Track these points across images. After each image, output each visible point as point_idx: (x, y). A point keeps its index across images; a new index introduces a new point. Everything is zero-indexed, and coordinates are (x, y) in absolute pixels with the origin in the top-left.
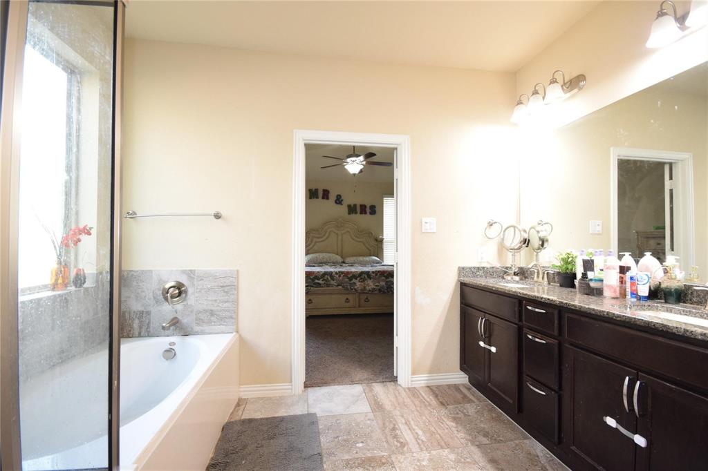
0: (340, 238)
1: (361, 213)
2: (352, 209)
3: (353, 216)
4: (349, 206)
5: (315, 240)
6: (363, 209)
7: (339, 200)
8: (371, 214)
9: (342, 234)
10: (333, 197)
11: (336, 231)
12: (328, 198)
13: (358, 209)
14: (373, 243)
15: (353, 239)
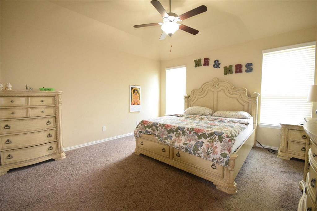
0: (216, 95)
1: (236, 72)
2: (228, 70)
3: (229, 76)
4: (225, 68)
5: (197, 97)
6: (239, 68)
7: (217, 64)
8: (247, 71)
9: (218, 92)
10: (212, 63)
11: (213, 90)
12: (208, 65)
13: (234, 69)
14: (246, 99)
15: (227, 96)
